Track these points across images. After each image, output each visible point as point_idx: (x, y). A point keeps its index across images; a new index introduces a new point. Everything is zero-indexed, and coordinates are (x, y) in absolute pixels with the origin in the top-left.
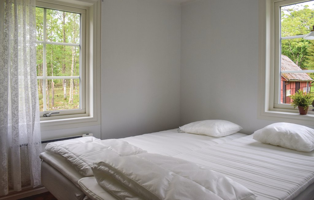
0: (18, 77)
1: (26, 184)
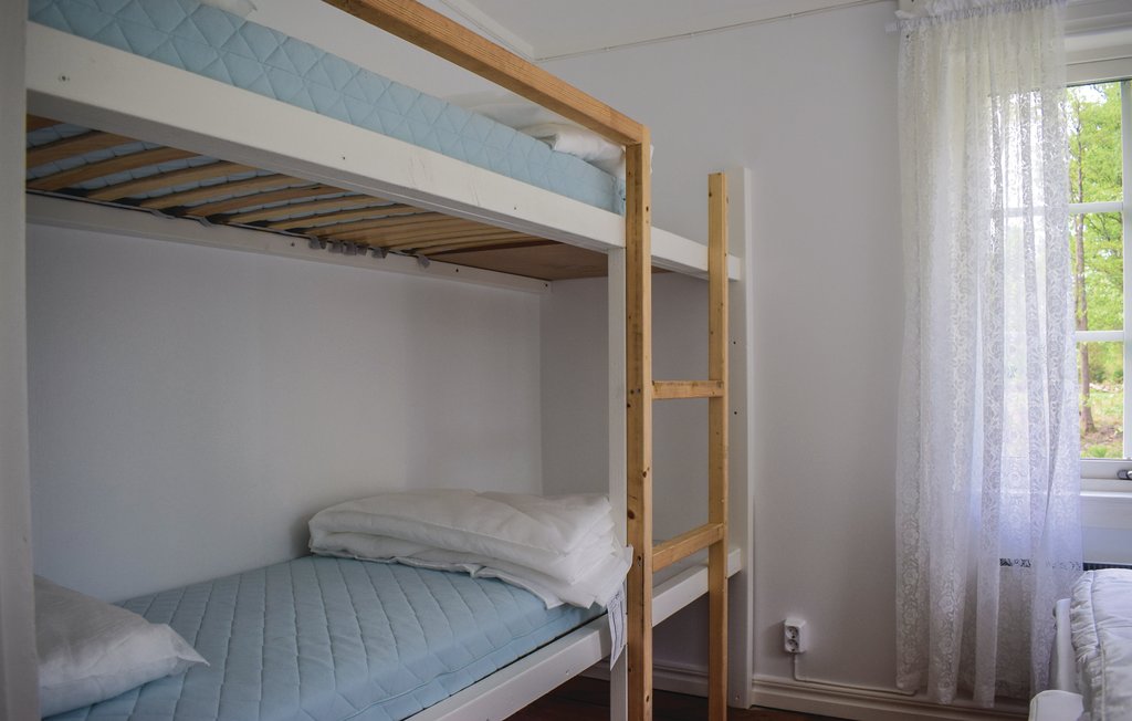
0: (1003, 334)
1: (1018, 696)
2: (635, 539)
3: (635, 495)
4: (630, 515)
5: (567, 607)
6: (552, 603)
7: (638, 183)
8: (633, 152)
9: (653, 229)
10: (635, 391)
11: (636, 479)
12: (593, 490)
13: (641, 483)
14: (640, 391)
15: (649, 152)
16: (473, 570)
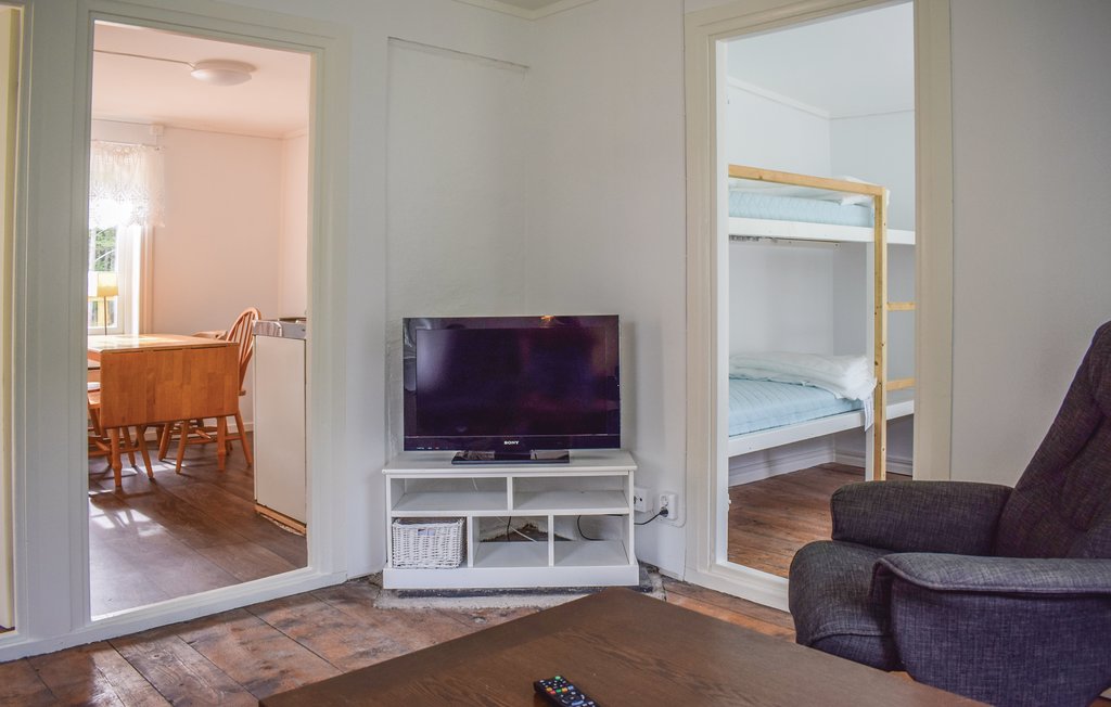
2: (878, 375)
3: (878, 354)
4: (876, 364)
5: (845, 400)
6: (839, 397)
7: (880, 213)
8: (878, 199)
9: (889, 230)
10: (879, 307)
11: (879, 346)
12: (859, 352)
13: (881, 349)
14: (881, 307)
15: (886, 202)
16: (803, 383)
